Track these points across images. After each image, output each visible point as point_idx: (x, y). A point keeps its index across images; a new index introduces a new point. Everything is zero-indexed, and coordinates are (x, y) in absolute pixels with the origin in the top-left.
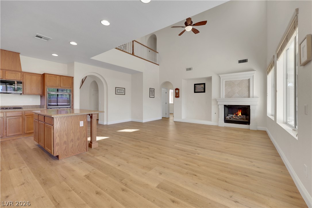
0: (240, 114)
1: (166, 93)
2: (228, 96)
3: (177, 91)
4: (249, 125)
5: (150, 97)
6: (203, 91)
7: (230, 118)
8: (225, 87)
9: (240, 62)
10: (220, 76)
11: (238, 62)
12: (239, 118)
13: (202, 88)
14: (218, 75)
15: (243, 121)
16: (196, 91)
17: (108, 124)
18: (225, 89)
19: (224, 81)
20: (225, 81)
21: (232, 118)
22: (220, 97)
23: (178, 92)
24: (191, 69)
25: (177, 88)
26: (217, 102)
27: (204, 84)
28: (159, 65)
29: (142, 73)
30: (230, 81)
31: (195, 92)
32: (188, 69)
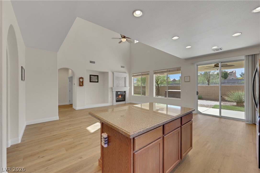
0: (120, 97)
2: (117, 86)
3: (81, 80)
4: (125, 101)
6: (97, 81)
8: (115, 80)
9: (122, 67)
10: (114, 73)
19: (115, 76)
22: (114, 87)
23: (83, 82)
24: (95, 63)
27: (98, 76)
30: (118, 77)
31: (90, 82)
32: (92, 62)
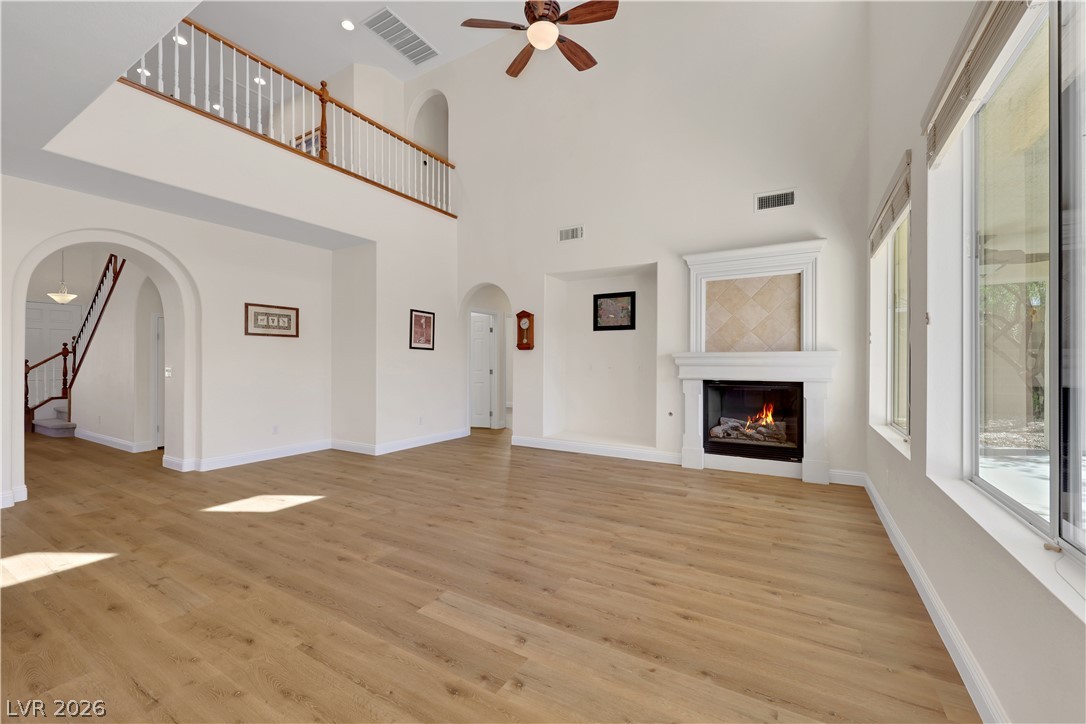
0: (770, 419)
1: (491, 330)
2: (719, 344)
3: (525, 323)
4: (800, 461)
5: (411, 347)
6: (627, 322)
7: (725, 432)
8: (707, 307)
9: (765, 203)
10: (688, 259)
11: (756, 206)
12: (759, 432)
13: (625, 312)
14: (680, 256)
15: (778, 445)
16: (601, 323)
17: (203, 469)
18: (707, 314)
19: (704, 282)
20: (708, 283)
21: (734, 434)
22: (689, 350)
23: (531, 329)
24: (579, 233)
25: (523, 312)
26: (678, 367)
27: (632, 295)
28: (455, 217)
29: (373, 243)
30: (727, 281)
31: (597, 328)
32: (567, 231)
